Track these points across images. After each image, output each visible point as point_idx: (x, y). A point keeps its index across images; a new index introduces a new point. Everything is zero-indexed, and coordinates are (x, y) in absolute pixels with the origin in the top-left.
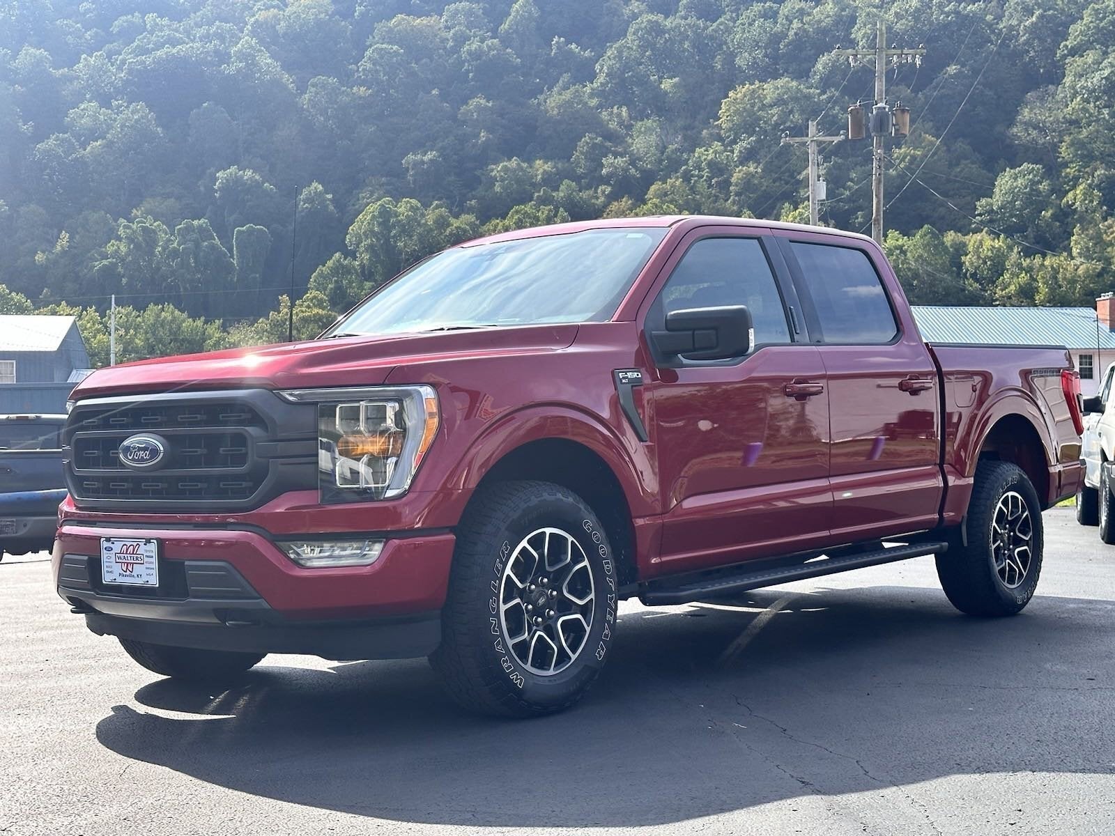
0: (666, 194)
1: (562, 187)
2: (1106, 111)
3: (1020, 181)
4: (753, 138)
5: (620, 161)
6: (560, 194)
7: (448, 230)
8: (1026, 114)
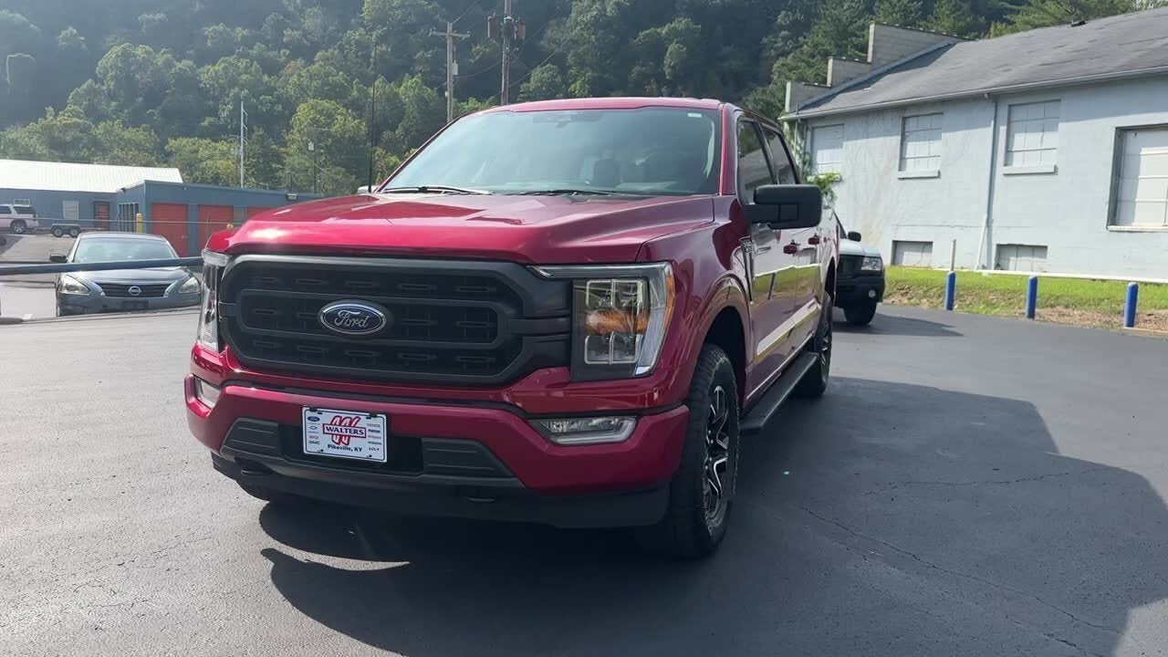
0: (328, 59)
1: (255, 47)
2: (593, 37)
3: (545, 74)
4: (385, 28)
5: (296, 33)
6: (254, 52)
7: (173, 70)
8: (549, 33)
